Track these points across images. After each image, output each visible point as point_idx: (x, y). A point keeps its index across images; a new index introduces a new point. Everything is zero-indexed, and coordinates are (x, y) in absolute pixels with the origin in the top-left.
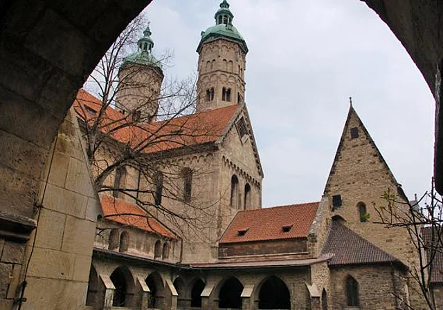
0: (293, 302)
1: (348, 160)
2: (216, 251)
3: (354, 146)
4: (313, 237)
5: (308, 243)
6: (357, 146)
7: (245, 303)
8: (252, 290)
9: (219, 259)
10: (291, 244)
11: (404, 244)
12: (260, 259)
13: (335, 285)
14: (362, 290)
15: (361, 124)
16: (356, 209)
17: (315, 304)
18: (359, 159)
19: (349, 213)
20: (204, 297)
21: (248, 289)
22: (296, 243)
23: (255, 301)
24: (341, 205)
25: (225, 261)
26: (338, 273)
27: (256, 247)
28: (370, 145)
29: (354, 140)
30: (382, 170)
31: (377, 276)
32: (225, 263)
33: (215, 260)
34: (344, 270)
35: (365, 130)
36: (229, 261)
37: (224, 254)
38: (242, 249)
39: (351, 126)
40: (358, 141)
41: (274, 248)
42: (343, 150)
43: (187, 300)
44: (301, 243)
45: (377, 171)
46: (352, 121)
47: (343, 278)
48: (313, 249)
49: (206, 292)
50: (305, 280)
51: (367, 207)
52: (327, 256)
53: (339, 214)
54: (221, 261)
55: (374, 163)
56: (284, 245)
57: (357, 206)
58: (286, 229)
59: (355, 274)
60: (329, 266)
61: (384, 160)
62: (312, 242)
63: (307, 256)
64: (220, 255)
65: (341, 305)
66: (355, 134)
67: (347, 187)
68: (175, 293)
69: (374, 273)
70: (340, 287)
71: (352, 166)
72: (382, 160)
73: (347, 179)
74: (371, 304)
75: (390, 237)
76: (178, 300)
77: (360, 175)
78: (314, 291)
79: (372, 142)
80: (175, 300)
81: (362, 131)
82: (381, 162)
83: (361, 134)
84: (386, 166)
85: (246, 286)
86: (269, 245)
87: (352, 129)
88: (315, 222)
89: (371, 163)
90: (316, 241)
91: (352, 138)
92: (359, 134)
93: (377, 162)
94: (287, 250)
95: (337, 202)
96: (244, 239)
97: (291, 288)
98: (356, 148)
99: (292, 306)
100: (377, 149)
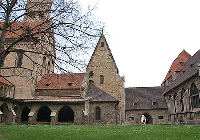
0: (75, 118)
1: (98, 56)
2: (34, 93)
3: (102, 50)
4: (83, 88)
5: (80, 91)
6: (103, 50)
7: (52, 119)
8: (56, 113)
9: (35, 97)
10: (72, 91)
11: (117, 94)
12: (56, 98)
13: (91, 111)
14: (102, 113)
15: (106, 41)
16: (99, 78)
17: (86, 119)
18: (103, 56)
19: (96, 79)
20: (29, 116)
21: (54, 112)
22: (75, 91)
23: (57, 118)
24: (93, 75)
25: (38, 98)
26: (93, 105)
27: (55, 92)
28: (108, 51)
29: (102, 48)
30: (112, 62)
31: (110, 107)
32: (38, 99)
33: (33, 98)
34: (96, 104)
35: (107, 44)
36: (40, 98)
37: (38, 95)
38: (47, 93)
39: (101, 41)
40: (103, 48)
41: (64, 93)
42: (97, 51)
43: (19, 118)
44: (77, 91)
45: (110, 62)
46: (102, 39)
47: (95, 108)
48: (82, 94)
49: (31, 114)
50: (82, 108)
51: (104, 77)
52: (88, 98)
53: (92, 80)
54: (36, 98)
55: (109, 59)
56: (69, 91)
57: (100, 77)
58: (70, 84)
59: (100, 106)
60: (90, 102)
61: (113, 58)
62: (82, 91)
63: (79, 97)
64: (36, 96)
65: (93, 119)
66: (102, 45)
67: (96, 68)
68: (15, 115)
69: (108, 106)
70: (93, 111)
71: (99, 59)
72: (112, 58)
73: (97, 64)
74: (106, 119)
75: (112, 91)
76: (16, 118)
77: (102, 63)
78: (86, 113)
79: (109, 49)
80: (14, 118)
81: (106, 44)
82: (112, 59)
83: (105, 45)
84: (114, 61)
85: (53, 111)
86: (61, 91)
87: (101, 43)
88: (83, 82)
89: (108, 59)
90: (84, 91)
91: (101, 47)
92: (104, 45)
93: (110, 59)
94: (70, 94)
95: (91, 74)
96: (49, 88)
97: (75, 112)
98: (102, 51)
99: (75, 120)
100: (111, 53)
